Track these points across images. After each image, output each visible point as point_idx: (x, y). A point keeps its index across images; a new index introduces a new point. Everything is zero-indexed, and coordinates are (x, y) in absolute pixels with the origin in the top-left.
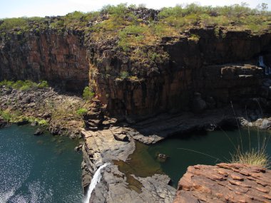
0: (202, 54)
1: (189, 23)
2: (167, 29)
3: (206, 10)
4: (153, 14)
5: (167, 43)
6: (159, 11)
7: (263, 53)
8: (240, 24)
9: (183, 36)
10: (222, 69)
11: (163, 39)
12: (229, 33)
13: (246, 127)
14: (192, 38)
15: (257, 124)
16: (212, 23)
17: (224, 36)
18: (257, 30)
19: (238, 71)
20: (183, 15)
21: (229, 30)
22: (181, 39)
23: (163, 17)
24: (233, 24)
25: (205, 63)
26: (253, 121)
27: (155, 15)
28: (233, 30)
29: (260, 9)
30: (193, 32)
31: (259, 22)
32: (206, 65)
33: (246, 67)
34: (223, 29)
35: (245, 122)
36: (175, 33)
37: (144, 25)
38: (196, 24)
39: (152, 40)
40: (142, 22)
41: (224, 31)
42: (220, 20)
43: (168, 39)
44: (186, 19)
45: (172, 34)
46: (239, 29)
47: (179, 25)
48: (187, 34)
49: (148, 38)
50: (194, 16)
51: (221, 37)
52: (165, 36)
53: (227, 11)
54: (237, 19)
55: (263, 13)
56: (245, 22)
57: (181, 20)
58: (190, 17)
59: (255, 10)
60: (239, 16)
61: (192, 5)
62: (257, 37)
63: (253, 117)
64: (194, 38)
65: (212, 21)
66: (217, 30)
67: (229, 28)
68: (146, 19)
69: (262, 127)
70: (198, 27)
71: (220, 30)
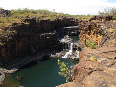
0: (31, 30)
1: (25, 16)
2: (15, 20)
3: (32, 11)
4: (7, 13)
5: (15, 26)
6: (10, 11)
7: (55, 28)
8: (46, 17)
9: (22, 22)
10: (40, 35)
11: (13, 24)
12: (41, 21)
13: (53, 57)
14: (26, 23)
15: (56, 55)
16: (34, 17)
17: (40, 22)
18: (52, 19)
19: (47, 36)
20: (22, 13)
21: (42, 19)
22: (21, 24)
23: (12, 14)
24: (43, 17)
25: (33, 33)
26: (54, 54)
27: (9, 13)
28: (43, 19)
29: (52, 11)
30: (26, 20)
31: (52, 16)
32: (33, 34)
33: (50, 34)
34: (39, 19)
35: (52, 55)
36: (19, 21)
37: (3, 17)
38: (28, 17)
39: (8, 25)
40: (2, 16)
41: (40, 20)
42: (38, 15)
43: (15, 24)
44: (23, 15)
45: (17, 21)
46: (45, 19)
47: (20, 18)
48: (24, 21)
49: (6, 24)
50: (26, 14)
51: (38, 22)
52: (14, 23)
53: (40, 12)
54: (44, 15)
55: (54, 13)
56: (47, 16)
57: (21, 15)
58: (25, 14)
59: (51, 11)
60: (45, 14)
61: (26, 9)
62: (52, 22)
63: (55, 53)
64: (27, 23)
65: (34, 15)
66: (37, 19)
67: (42, 18)
68: (4, 15)
69: (58, 56)
70: (29, 19)
71: (38, 20)
